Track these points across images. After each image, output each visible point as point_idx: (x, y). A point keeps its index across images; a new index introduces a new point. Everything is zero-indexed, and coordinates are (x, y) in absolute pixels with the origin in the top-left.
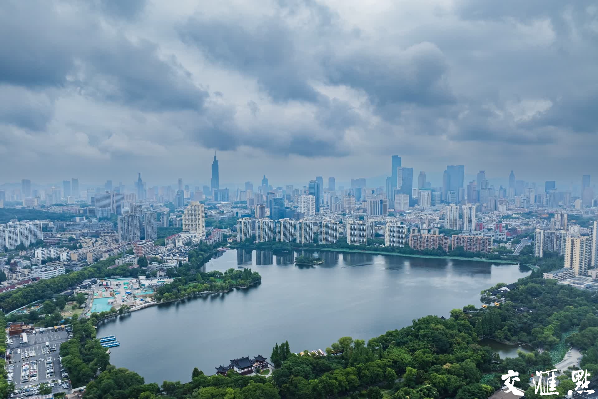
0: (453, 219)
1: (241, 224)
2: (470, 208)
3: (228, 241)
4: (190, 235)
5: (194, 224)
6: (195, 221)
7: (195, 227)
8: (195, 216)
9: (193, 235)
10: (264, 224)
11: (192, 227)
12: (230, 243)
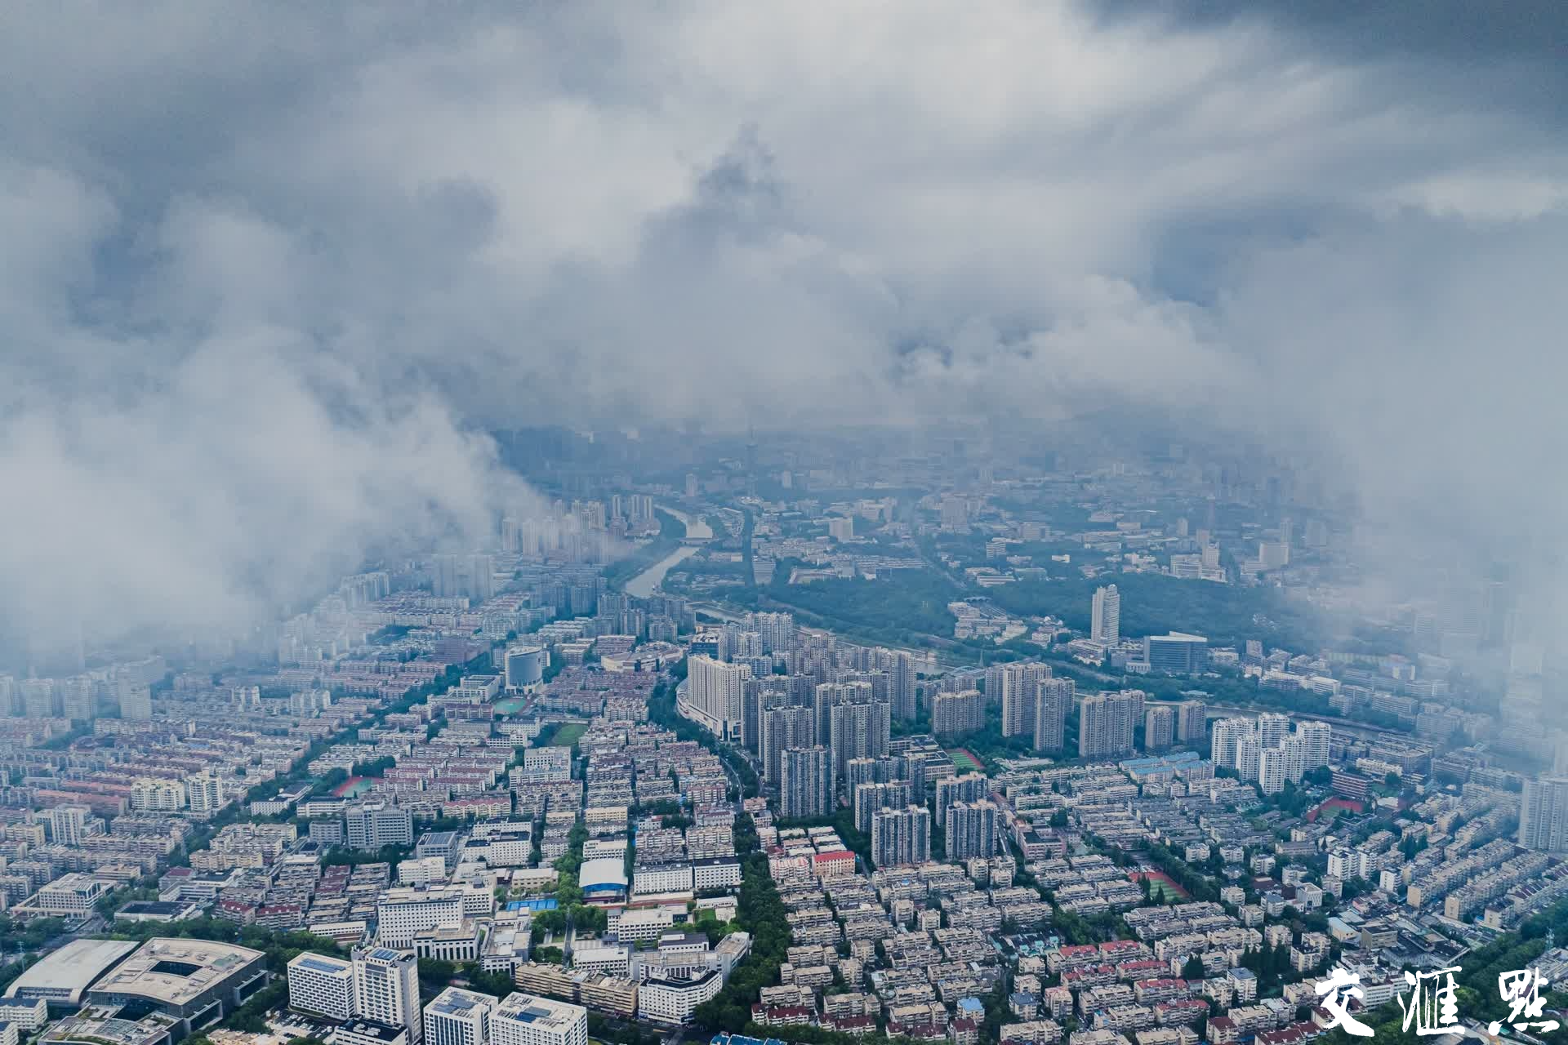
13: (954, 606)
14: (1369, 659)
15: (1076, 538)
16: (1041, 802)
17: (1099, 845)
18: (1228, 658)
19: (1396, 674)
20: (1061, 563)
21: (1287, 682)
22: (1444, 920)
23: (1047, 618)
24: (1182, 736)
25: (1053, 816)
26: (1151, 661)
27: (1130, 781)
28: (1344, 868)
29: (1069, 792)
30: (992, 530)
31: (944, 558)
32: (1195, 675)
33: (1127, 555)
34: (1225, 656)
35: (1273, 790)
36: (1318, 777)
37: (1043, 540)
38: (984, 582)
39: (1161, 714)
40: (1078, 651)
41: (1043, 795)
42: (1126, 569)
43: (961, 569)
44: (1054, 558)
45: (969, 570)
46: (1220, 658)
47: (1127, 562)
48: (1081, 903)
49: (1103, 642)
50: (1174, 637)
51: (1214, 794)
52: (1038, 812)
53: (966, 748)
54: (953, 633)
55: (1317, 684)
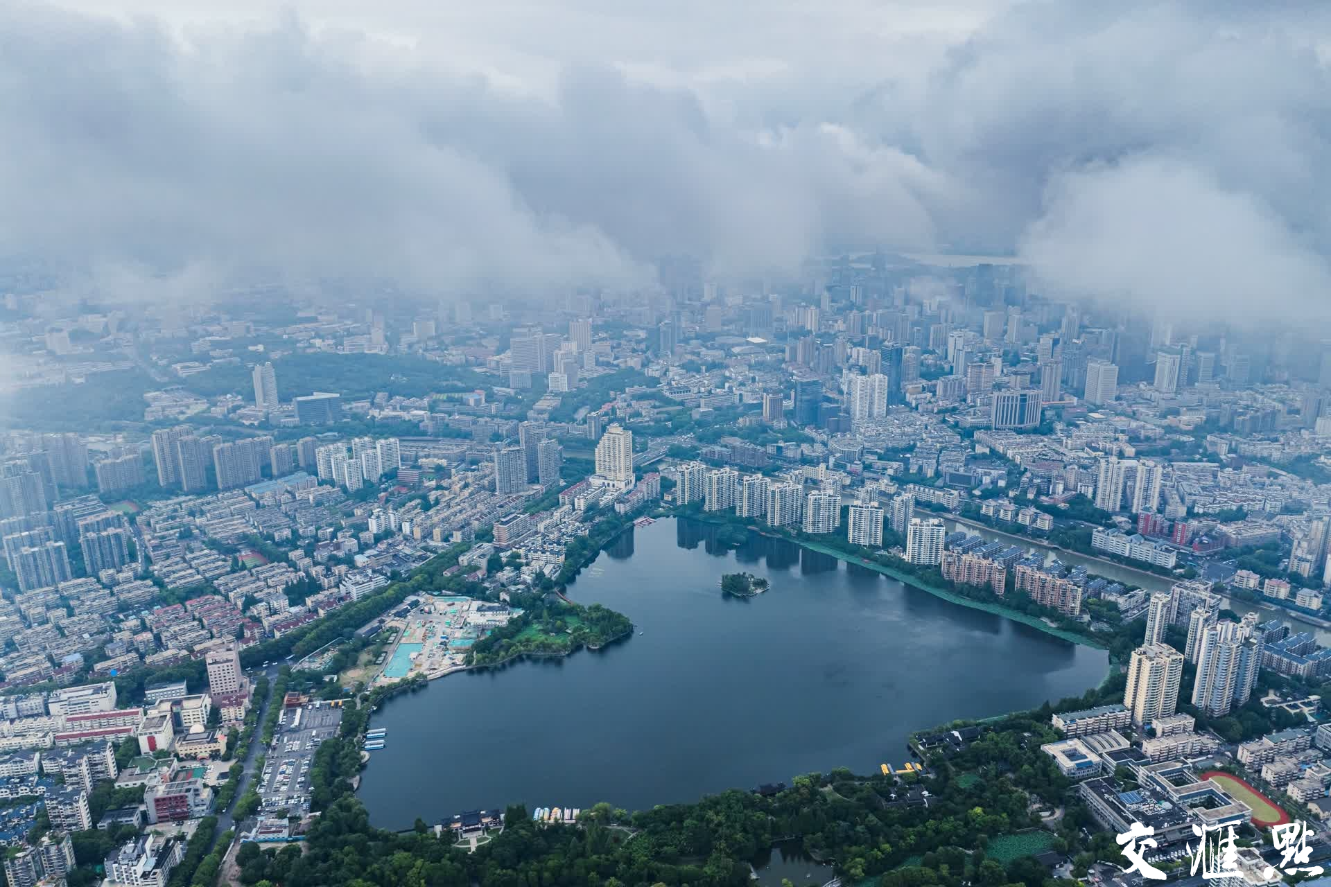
0: (1108, 488)
1: (683, 475)
2: (1150, 472)
3: (666, 498)
4: (606, 482)
5: (612, 464)
6: (615, 461)
7: (615, 471)
8: (614, 454)
9: (611, 483)
10: (720, 482)
11: (610, 470)
12: (667, 502)
13: (150, 395)
14: (456, 395)
15: (278, 331)
16: (177, 525)
17: (213, 544)
18: (362, 407)
19: (472, 403)
20: (256, 352)
21: (395, 418)
22: (432, 543)
23: (229, 396)
24: (302, 464)
25: (181, 532)
26: (300, 416)
27: (251, 498)
28: (379, 525)
29: (202, 513)
30: (205, 330)
31: (154, 358)
32: (331, 423)
33: (312, 341)
34: (360, 406)
35: (355, 488)
36: (391, 475)
37: (249, 336)
38: (183, 374)
39: (281, 449)
40: (242, 417)
41: (178, 520)
42: (310, 351)
43: (169, 365)
44: (251, 348)
45: (174, 366)
46: (357, 407)
47: (311, 346)
48: (183, 581)
49: (265, 407)
50: (318, 396)
51: (311, 497)
52: (171, 532)
53: (129, 500)
54: (143, 416)
55: (413, 416)
